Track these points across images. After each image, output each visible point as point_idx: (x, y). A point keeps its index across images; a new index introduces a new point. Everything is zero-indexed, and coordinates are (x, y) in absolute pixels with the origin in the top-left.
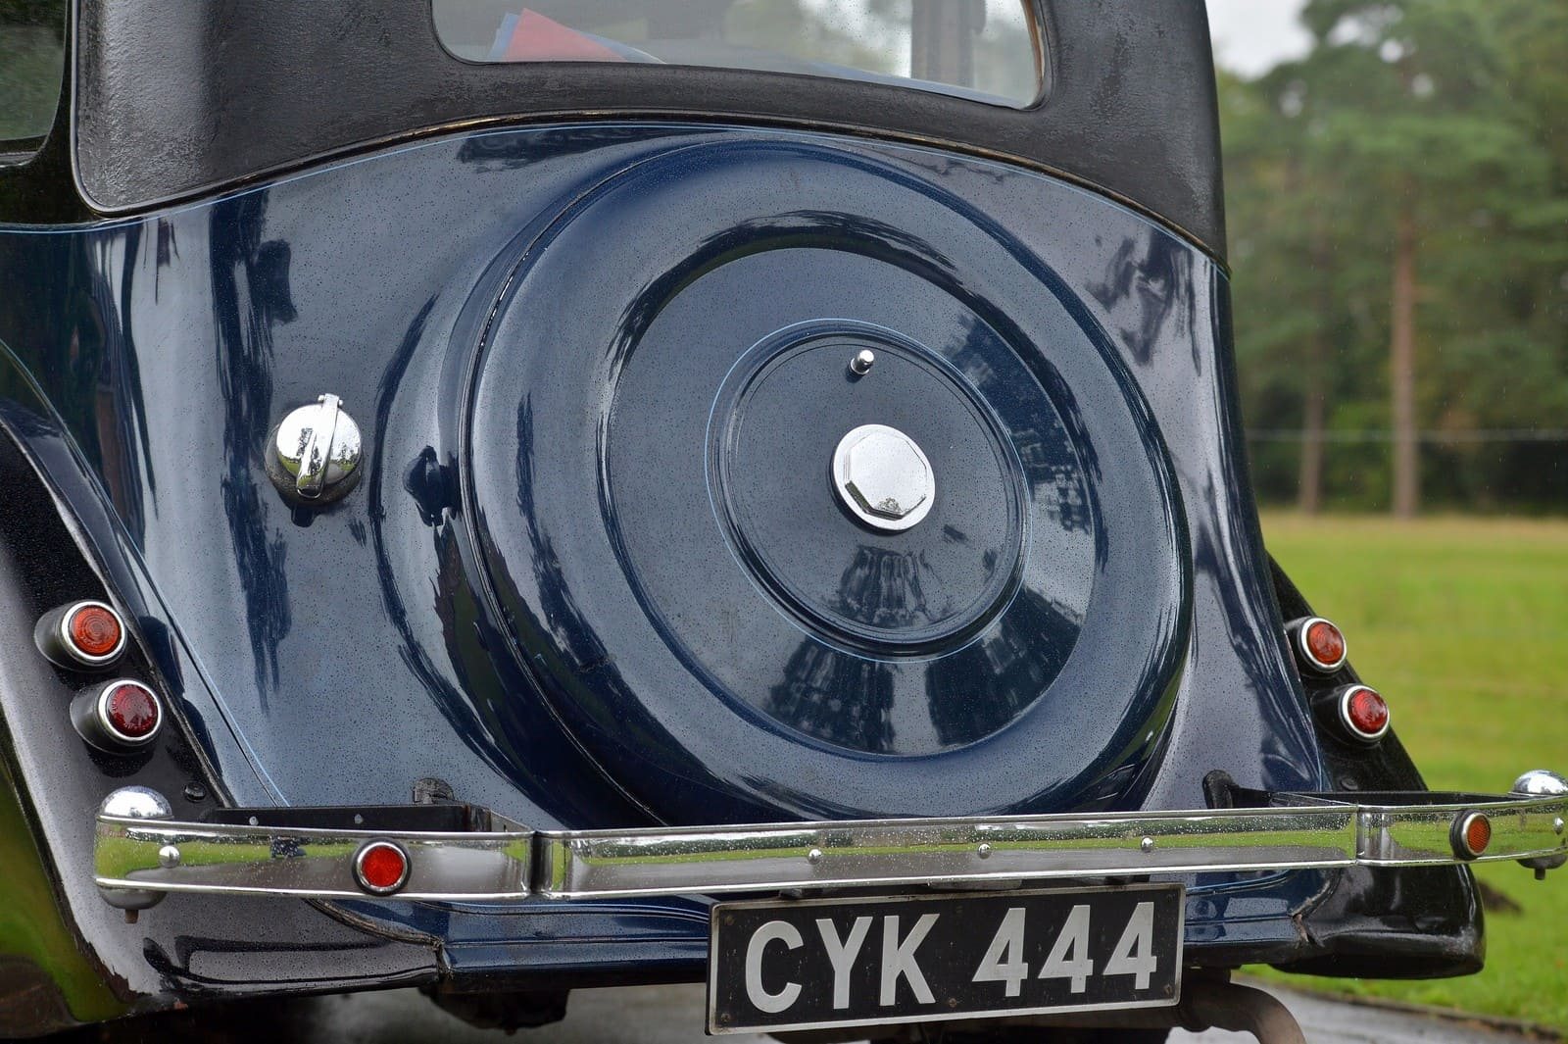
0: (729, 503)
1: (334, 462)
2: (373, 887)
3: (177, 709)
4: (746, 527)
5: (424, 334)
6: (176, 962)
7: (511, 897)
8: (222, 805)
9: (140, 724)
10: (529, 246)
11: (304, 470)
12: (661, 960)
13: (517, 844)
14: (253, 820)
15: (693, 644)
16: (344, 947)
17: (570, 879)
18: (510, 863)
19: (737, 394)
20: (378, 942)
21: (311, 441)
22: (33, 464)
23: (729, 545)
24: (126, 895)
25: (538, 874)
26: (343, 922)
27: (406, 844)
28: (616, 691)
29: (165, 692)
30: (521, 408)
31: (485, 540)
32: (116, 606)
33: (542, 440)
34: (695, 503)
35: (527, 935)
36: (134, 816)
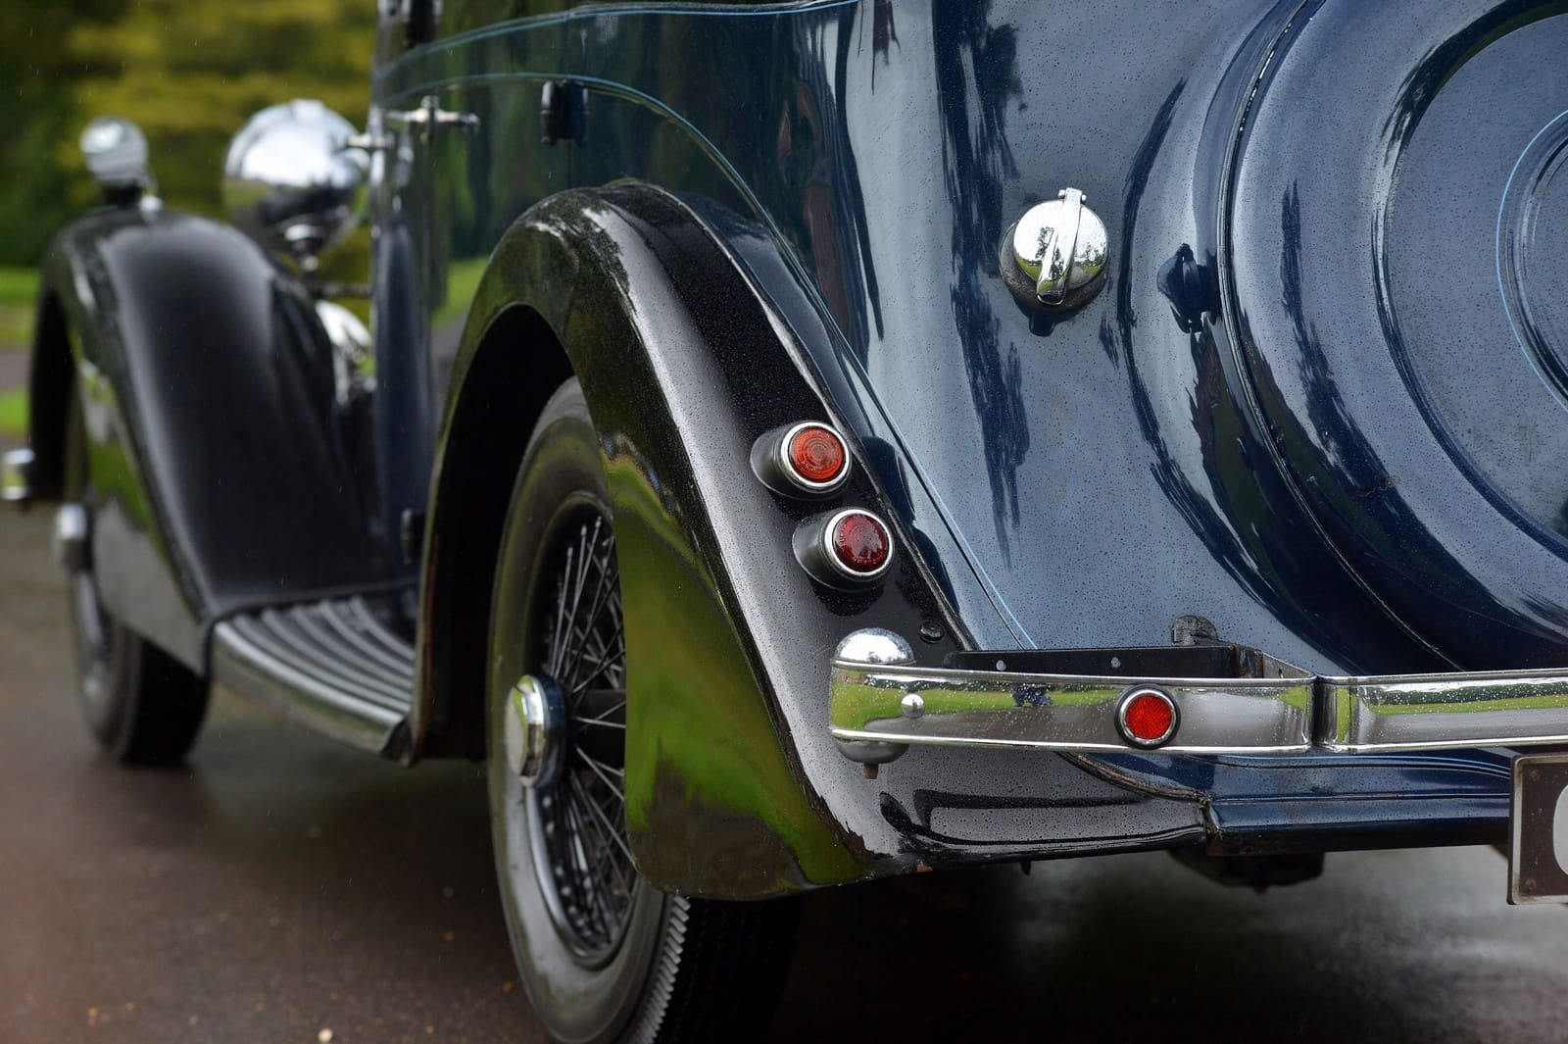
0: (1525, 304)
1: (1078, 263)
2: (1138, 739)
3: (907, 539)
4: (1545, 330)
5: (1173, 121)
6: (916, 820)
7: (1290, 750)
8: (961, 647)
9: (869, 557)
10: (1292, 16)
11: (1045, 274)
12: (1453, 819)
13: (1298, 691)
14: (1000, 665)
15: (1485, 463)
16: (1102, 803)
17: (1357, 729)
18: (1289, 711)
19: (1533, 179)
20: (1136, 797)
21: (1053, 239)
22: (740, 270)
23: (1526, 352)
24: (866, 747)
25: (1320, 724)
26: (1098, 775)
27: (1173, 692)
28: (1393, 510)
29: (894, 521)
30: (1286, 198)
31: (1249, 349)
32: (837, 426)
33: (1308, 236)
34: (1486, 303)
35: (1303, 791)
36: (873, 660)
